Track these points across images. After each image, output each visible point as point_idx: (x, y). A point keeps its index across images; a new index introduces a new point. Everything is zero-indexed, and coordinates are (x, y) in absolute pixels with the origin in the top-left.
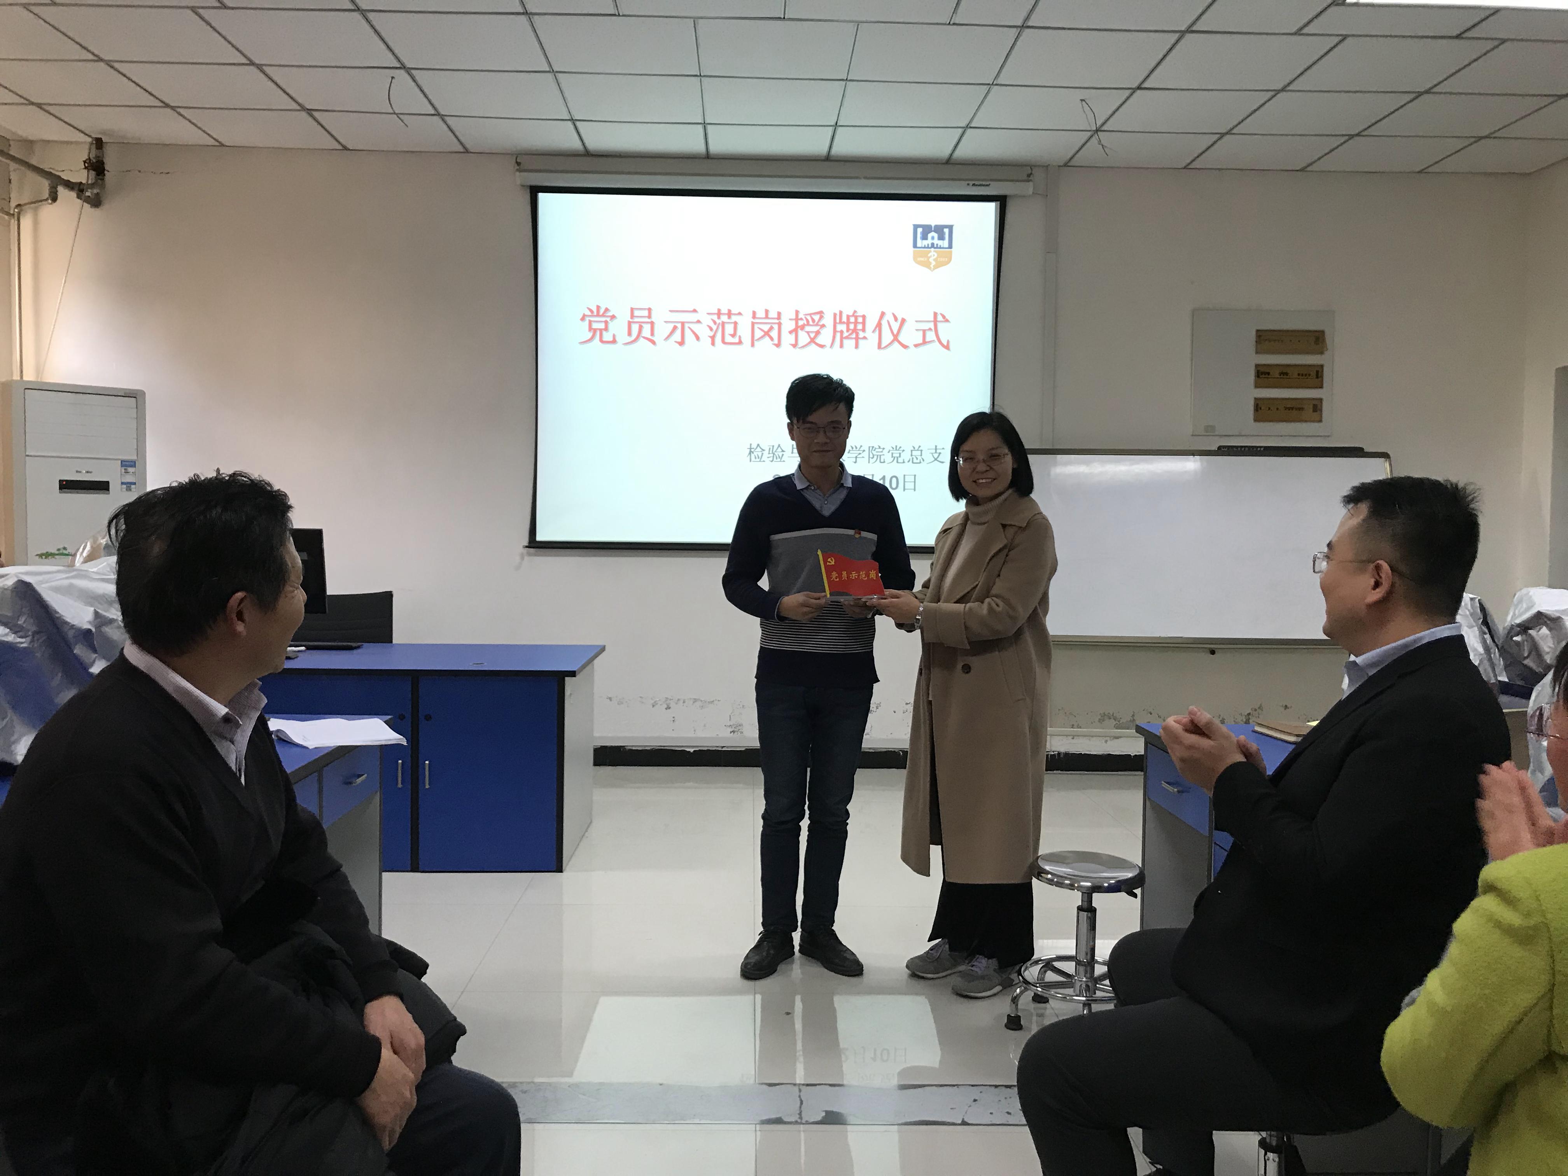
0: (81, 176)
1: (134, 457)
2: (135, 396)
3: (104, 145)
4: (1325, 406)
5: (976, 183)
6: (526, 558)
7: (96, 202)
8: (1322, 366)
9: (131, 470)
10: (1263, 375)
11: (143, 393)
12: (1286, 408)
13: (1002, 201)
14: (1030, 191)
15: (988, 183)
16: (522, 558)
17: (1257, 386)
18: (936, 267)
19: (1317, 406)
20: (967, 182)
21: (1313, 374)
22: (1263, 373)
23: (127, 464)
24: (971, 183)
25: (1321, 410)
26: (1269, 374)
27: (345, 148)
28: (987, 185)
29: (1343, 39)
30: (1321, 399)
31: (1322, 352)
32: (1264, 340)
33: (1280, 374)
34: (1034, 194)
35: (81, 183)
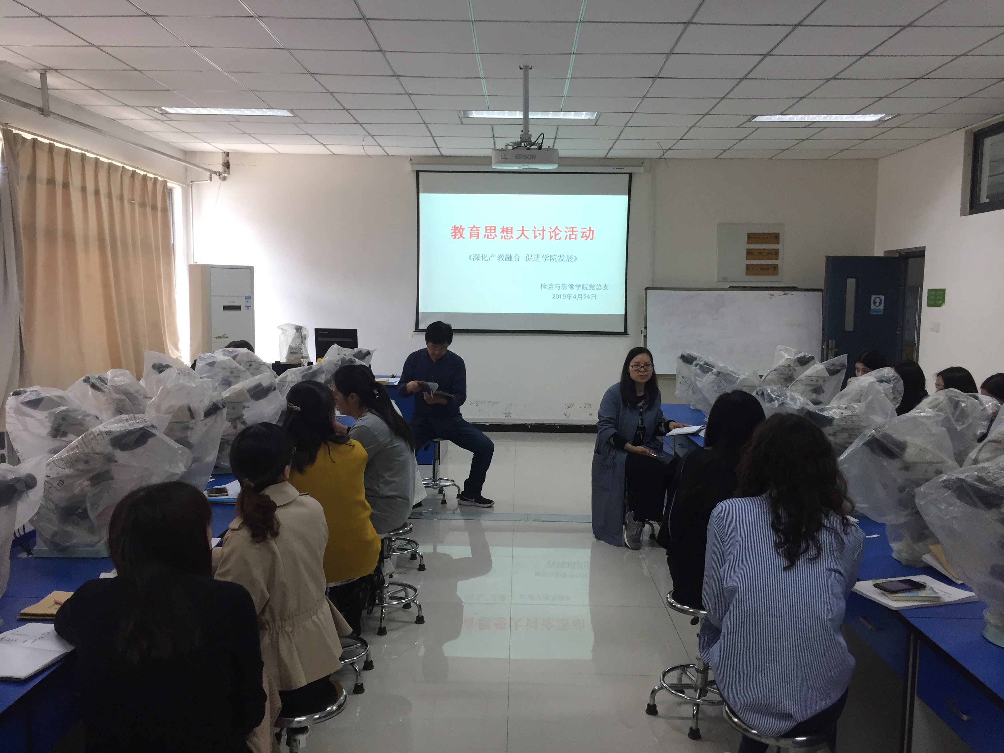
0: (218, 169)
1: (249, 295)
2: (250, 268)
3: (229, 155)
4: (780, 268)
5: (617, 168)
7: (224, 179)
9: (249, 300)
11: (253, 267)
13: (630, 175)
15: (623, 168)
16: (412, 336)
17: (747, 259)
20: (614, 167)
21: (774, 253)
22: (750, 253)
23: (248, 298)
26: (753, 253)
27: (334, 154)
29: (758, 128)
30: (777, 265)
31: (778, 243)
32: (752, 237)
33: (758, 253)
34: (645, 172)
35: (219, 172)
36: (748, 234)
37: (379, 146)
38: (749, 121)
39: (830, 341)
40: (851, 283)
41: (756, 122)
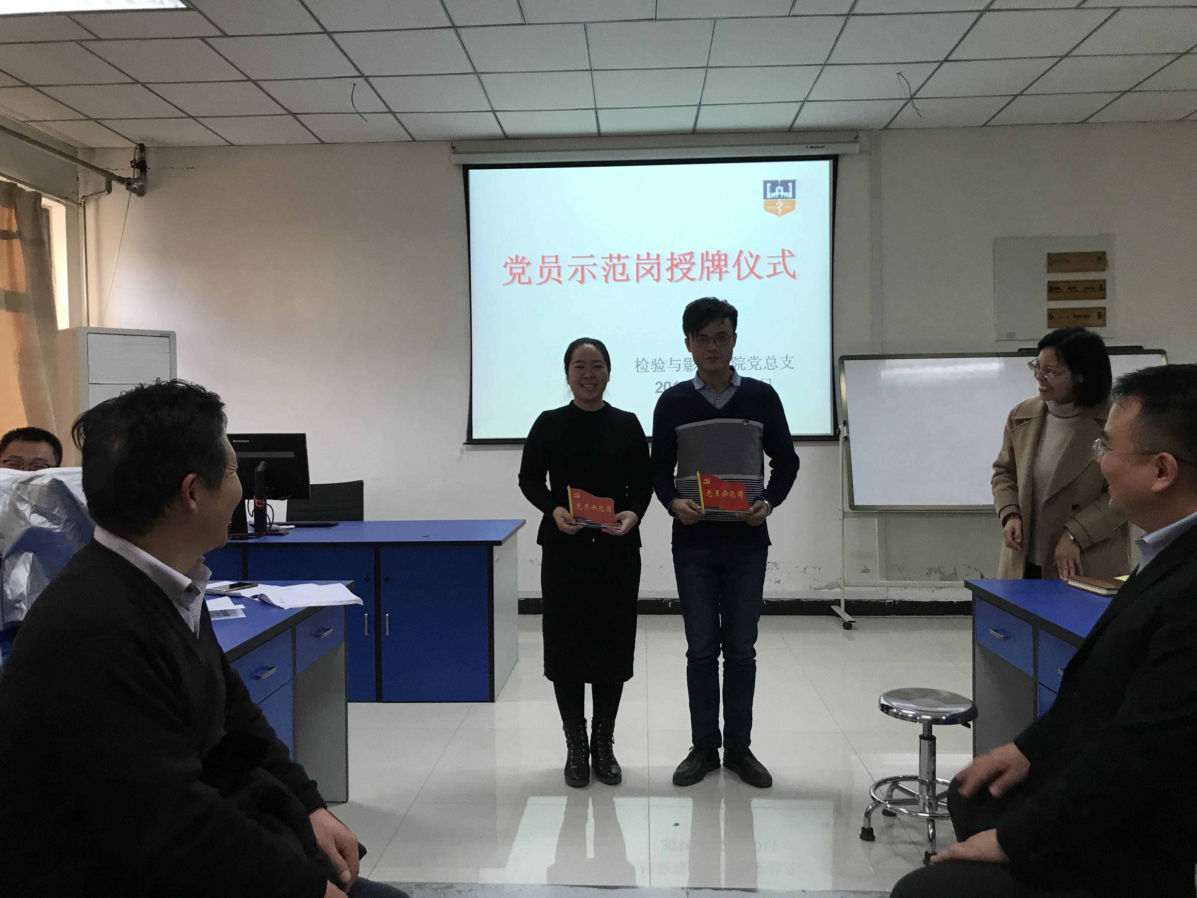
0: (129, 173)
2: (168, 336)
3: (146, 149)
4: (1108, 313)
5: (813, 145)
6: (465, 452)
7: (141, 192)
8: (1104, 281)
10: (1054, 290)
12: (1074, 316)
13: (835, 159)
14: (858, 150)
15: (823, 145)
16: (462, 453)
18: (782, 214)
19: (1101, 314)
20: (807, 145)
21: (1097, 287)
22: (1054, 288)
24: (809, 146)
25: (1105, 317)
26: (1059, 289)
27: (323, 143)
28: (822, 147)
30: (1104, 309)
31: (1104, 269)
32: (1054, 261)
33: (1069, 288)
34: (861, 152)
35: (129, 178)
36: (1049, 255)
37: (391, 112)
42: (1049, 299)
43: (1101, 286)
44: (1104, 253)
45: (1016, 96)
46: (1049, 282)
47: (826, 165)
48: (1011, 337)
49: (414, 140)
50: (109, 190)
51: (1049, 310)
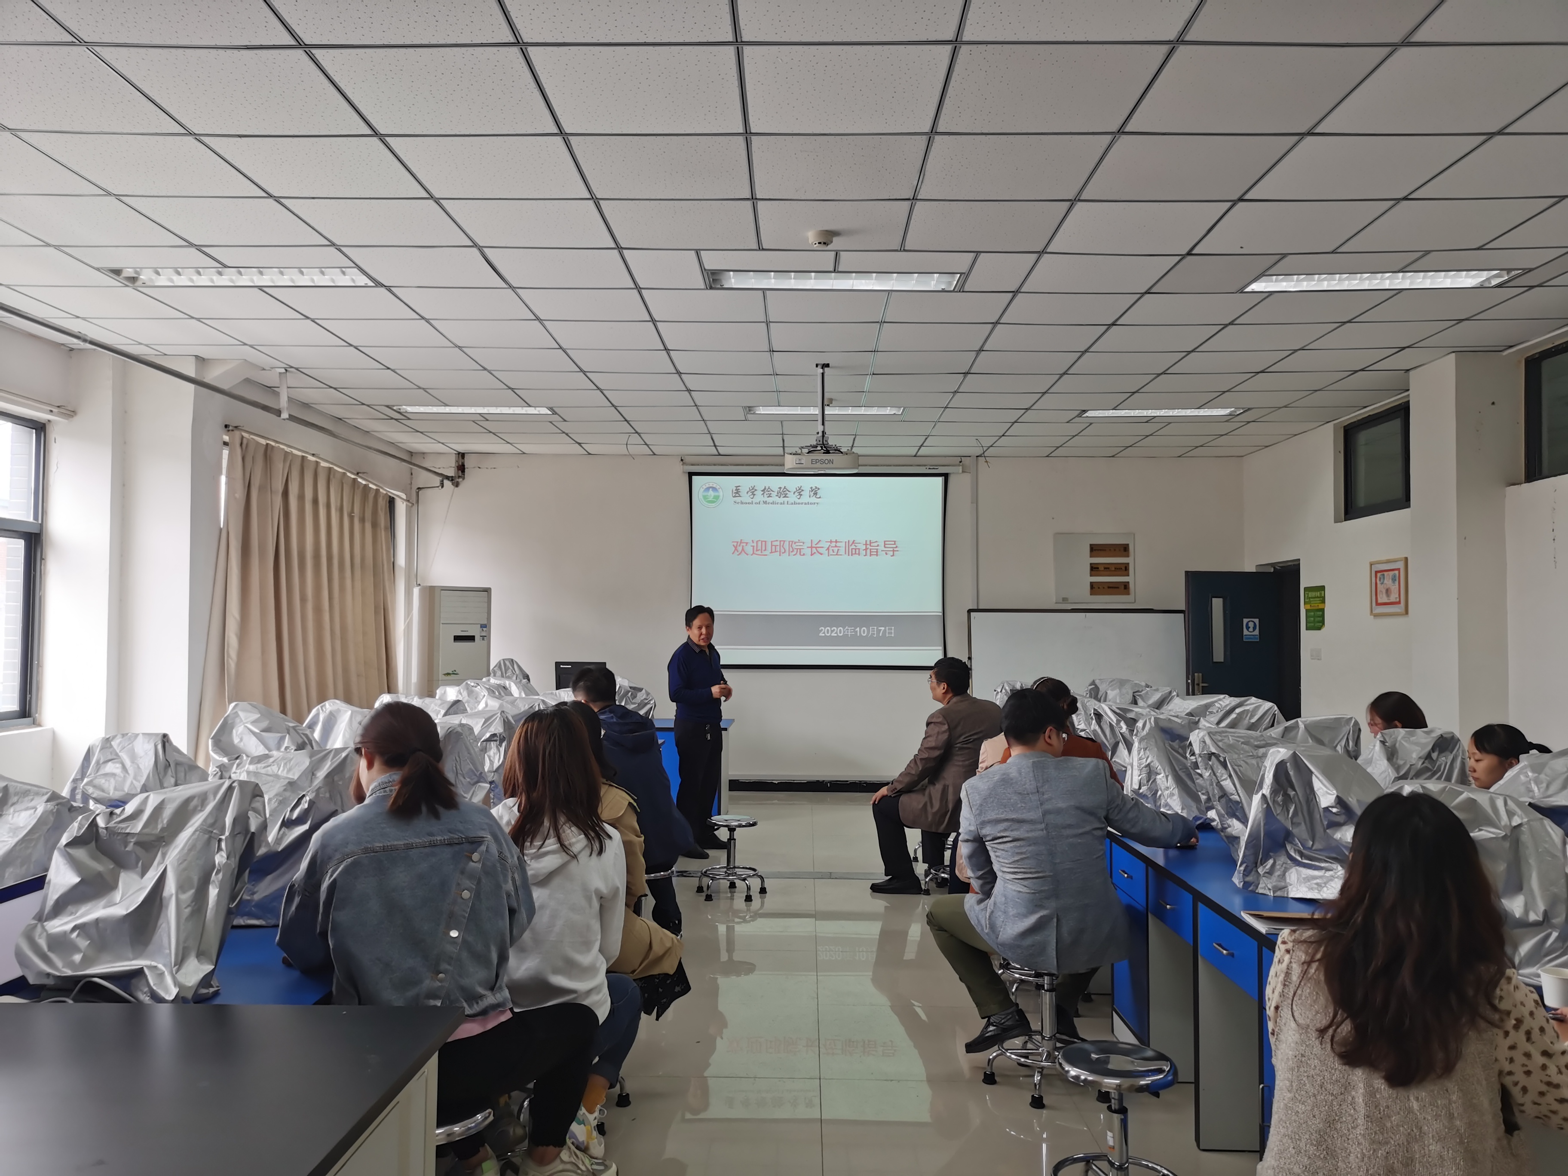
0: (451, 472)
1: (485, 622)
2: (487, 591)
3: (465, 456)
4: (1131, 586)
5: (931, 467)
7: (459, 485)
8: (1128, 564)
9: (484, 629)
10: (1094, 569)
11: (490, 589)
12: (1109, 587)
13: (946, 476)
14: (961, 471)
15: (938, 467)
19: (1126, 586)
20: (925, 467)
21: (1124, 568)
23: (483, 626)
24: (928, 467)
25: (1129, 588)
26: (1098, 568)
27: (590, 454)
28: (936, 468)
29: (1091, 424)
30: (1128, 582)
31: (1128, 556)
32: (1095, 550)
33: (1105, 568)
34: (963, 472)
35: (452, 477)
36: (1091, 545)
37: (646, 444)
38: (1079, 416)
39: (1196, 674)
40: (1217, 604)
41: (1087, 417)
42: (1091, 576)
43: (1126, 567)
44: (1128, 545)
45: (1058, 447)
46: (1091, 564)
47: (940, 480)
48: (1065, 600)
49: (655, 454)
50: (442, 485)
51: (1091, 583)
